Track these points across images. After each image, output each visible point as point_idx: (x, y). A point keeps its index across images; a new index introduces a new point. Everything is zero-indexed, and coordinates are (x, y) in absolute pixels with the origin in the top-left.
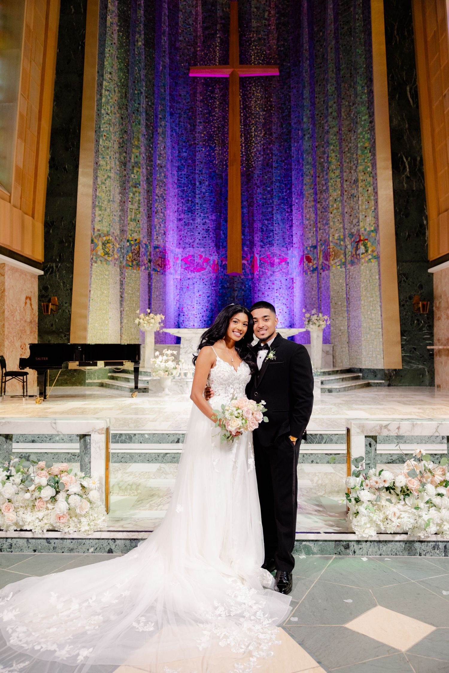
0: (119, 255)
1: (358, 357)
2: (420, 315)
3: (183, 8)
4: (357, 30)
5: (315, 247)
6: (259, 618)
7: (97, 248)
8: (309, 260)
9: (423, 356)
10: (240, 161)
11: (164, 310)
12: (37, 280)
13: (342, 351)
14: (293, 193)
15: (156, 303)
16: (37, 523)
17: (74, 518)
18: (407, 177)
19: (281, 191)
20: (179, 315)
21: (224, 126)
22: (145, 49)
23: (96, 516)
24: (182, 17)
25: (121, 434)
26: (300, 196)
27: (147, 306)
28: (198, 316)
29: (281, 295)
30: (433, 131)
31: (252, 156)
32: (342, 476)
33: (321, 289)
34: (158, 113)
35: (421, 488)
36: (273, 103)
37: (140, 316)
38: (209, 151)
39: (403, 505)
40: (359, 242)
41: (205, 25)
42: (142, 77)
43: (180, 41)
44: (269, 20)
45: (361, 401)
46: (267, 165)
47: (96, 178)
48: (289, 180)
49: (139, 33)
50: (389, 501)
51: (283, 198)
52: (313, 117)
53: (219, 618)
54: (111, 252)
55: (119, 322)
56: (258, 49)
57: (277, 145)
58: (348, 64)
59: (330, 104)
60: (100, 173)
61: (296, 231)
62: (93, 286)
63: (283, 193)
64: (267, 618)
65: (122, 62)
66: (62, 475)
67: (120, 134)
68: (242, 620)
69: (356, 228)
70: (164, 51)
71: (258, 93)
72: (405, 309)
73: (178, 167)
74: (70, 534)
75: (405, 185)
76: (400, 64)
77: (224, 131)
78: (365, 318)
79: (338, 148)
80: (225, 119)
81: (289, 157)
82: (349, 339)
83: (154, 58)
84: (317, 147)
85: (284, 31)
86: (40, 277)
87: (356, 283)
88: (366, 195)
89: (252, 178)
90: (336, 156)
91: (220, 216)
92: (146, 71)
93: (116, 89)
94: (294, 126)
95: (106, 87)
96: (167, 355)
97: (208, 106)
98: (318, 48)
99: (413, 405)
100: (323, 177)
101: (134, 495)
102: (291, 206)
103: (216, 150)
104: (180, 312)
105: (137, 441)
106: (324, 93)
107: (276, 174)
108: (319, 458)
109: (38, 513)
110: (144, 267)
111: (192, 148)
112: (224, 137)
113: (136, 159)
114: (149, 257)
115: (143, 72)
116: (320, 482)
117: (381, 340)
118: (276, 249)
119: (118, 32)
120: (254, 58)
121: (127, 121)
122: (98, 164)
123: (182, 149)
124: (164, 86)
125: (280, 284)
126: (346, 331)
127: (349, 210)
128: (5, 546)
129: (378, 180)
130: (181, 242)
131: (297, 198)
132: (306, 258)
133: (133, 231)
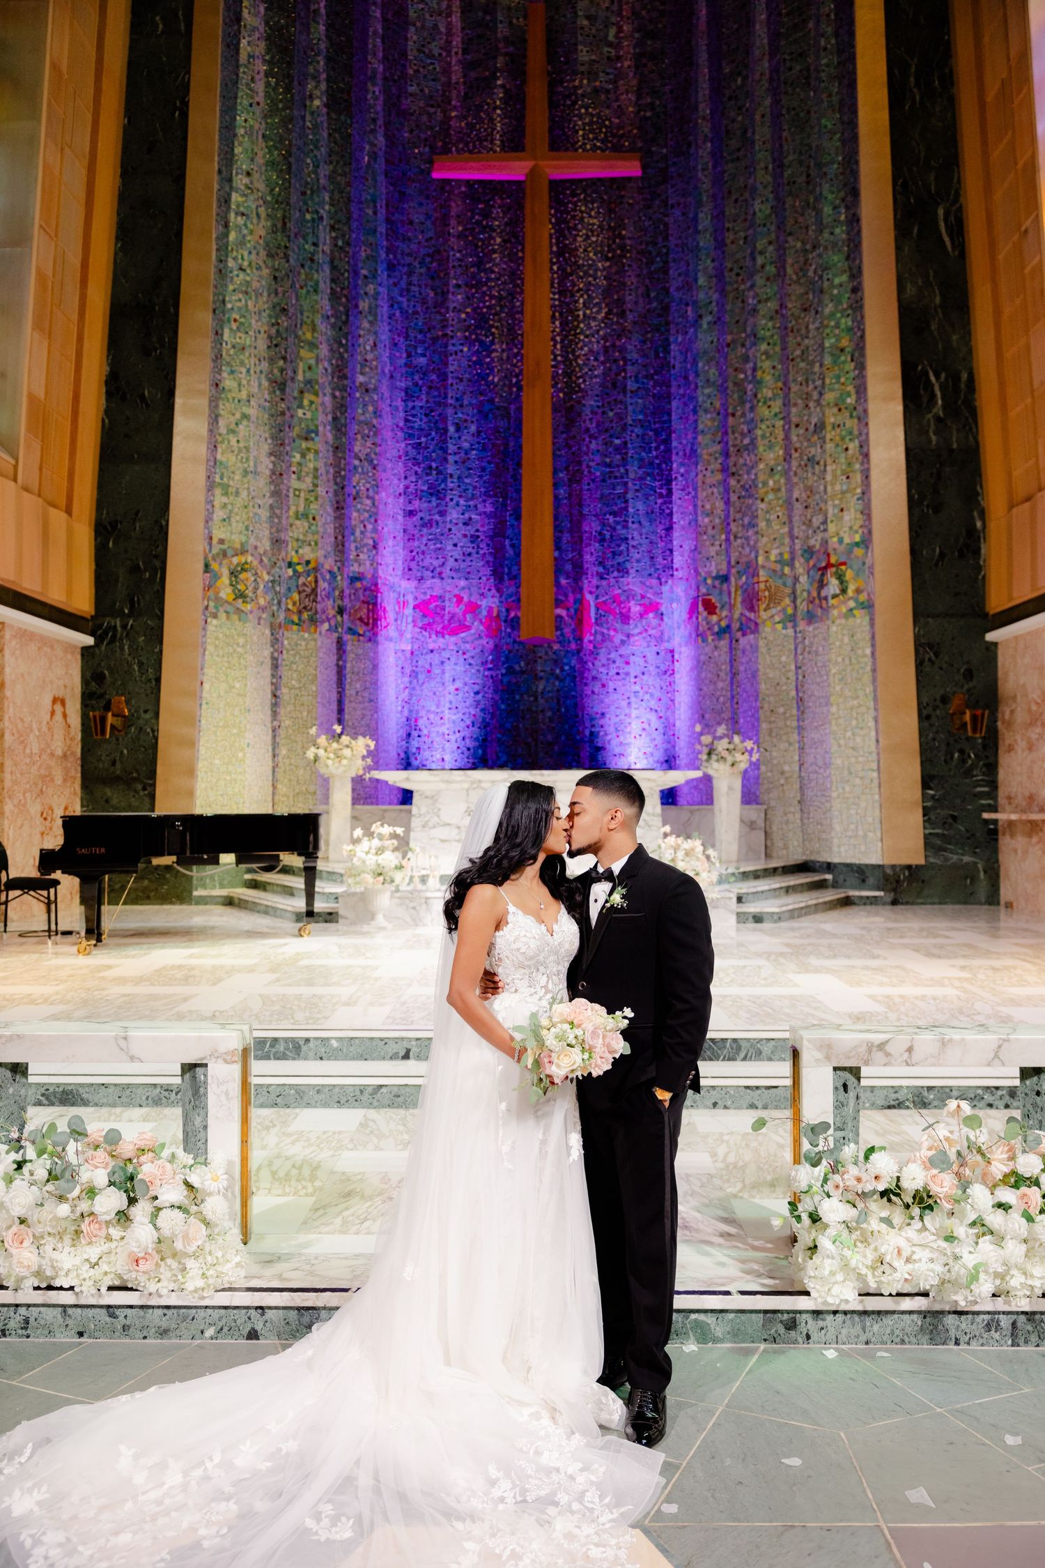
0: (268, 598)
1: (824, 836)
2: (968, 739)
3: (419, 17)
4: (823, 74)
5: (725, 579)
6: (590, 1505)
7: (218, 583)
8: (710, 608)
9: (973, 835)
10: (550, 375)
11: (373, 724)
12: (79, 657)
13: (787, 822)
14: (674, 452)
15: (355, 709)
16: (86, 1272)
17: (169, 1261)
18: (938, 419)
19: (646, 447)
20: (409, 735)
21: (512, 295)
22: (328, 114)
23: (219, 1254)
24: (415, 38)
25: (276, 1040)
26: (690, 458)
27: (334, 716)
28: (453, 738)
29: (646, 688)
30: (998, 313)
31: (578, 365)
32: (781, 1141)
33: (739, 677)
34: (360, 265)
35: (960, 1192)
36: (628, 242)
37: (319, 741)
38: (477, 353)
39: (919, 1231)
40: (825, 568)
41: (469, 57)
42: (322, 181)
43: (411, 95)
44: (617, 46)
45: (830, 946)
46: (613, 386)
47: (214, 418)
48: (665, 422)
49: (315, 78)
50: (887, 1221)
51: (651, 463)
52: (719, 275)
53: (501, 1507)
54: (249, 593)
55: (270, 754)
56: (592, 115)
57: (636, 338)
58: (801, 153)
59: (759, 246)
60: (224, 408)
61: (681, 540)
62: (209, 672)
63: (650, 452)
64: (608, 1506)
65: (276, 148)
66: (143, 1159)
67: (270, 316)
68: (552, 1511)
69: (820, 536)
70: (374, 120)
71: (591, 218)
72: (931, 726)
73: (406, 390)
74: (160, 1296)
75: (934, 438)
76: (923, 154)
77: (514, 307)
78: (840, 746)
79: (778, 349)
80: (515, 276)
81: (664, 366)
82: (802, 794)
83: (350, 135)
84: (728, 345)
85: (653, 72)
86: (85, 651)
87: (820, 664)
88: (843, 460)
89: (579, 415)
90: (774, 367)
91: (504, 505)
92: (331, 167)
93: (262, 210)
94: (677, 295)
95: (238, 206)
96: (381, 837)
97: (477, 246)
98: (732, 114)
99: (949, 958)
100: (743, 415)
101: (307, 1195)
102: (669, 482)
103: (496, 350)
104: (411, 729)
105: (311, 1054)
106: (746, 220)
107: (635, 408)
108: (731, 1096)
109: (87, 1249)
110: (326, 626)
111: (438, 347)
112: (514, 319)
113: (308, 375)
114: (339, 602)
115: (324, 170)
116: (731, 1159)
117: (877, 797)
118: (633, 583)
119: (267, 75)
120: (583, 136)
121: (288, 284)
122: (221, 386)
123: (415, 348)
124: (374, 202)
125: (643, 664)
126: (796, 775)
127: (804, 495)
128: (12, 1324)
129: (871, 424)
130: (413, 565)
131: (682, 464)
132: (703, 605)
133: (301, 543)
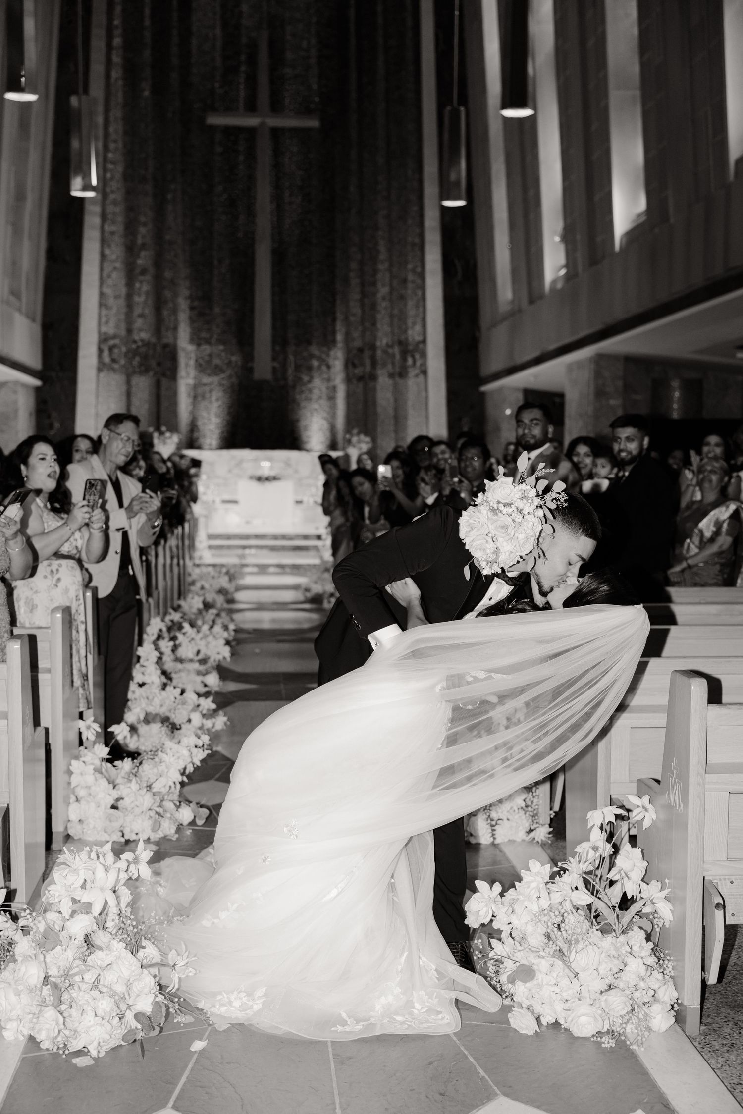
0: (125, 361)
3: (197, 31)
5: (361, 350)
7: (104, 354)
8: (354, 366)
12: (33, 391)
14: (337, 278)
18: (459, 283)
19: (322, 275)
20: (192, 430)
21: (250, 189)
22: (152, 98)
26: (345, 283)
28: (216, 432)
29: (321, 406)
31: (285, 230)
34: (167, 175)
36: (314, 161)
37: (153, 435)
38: (230, 220)
40: (407, 352)
41: (225, 53)
42: (150, 135)
43: (194, 75)
44: (308, 52)
46: (304, 241)
47: (102, 269)
48: (332, 262)
49: (146, 80)
51: (325, 284)
52: (360, 188)
54: (117, 358)
56: (294, 90)
57: (317, 214)
58: (398, 139)
60: (106, 264)
61: (340, 327)
63: (324, 278)
65: (128, 124)
67: (125, 214)
69: (404, 335)
70: (174, 93)
71: (293, 148)
73: (191, 240)
75: (458, 292)
77: (250, 196)
79: (387, 235)
80: (251, 178)
81: (332, 231)
84: (364, 227)
85: (327, 67)
86: (37, 387)
87: (405, 400)
88: (414, 300)
89: (286, 257)
90: (385, 245)
91: (244, 305)
93: (121, 158)
94: (339, 193)
97: (229, 161)
98: (367, 105)
100: (371, 266)
102: (334, 295)
103: (240, 219)
104: (193, 427)
106: (373, 163)
107: (316, 253)
110: (152, 373)
111: (208, 216)
112: (251, 203)
113: (143, 241)
114: (158, 360)
115: (151, 128)
118: (314, 350)
119: (123, 88)
121: (133, 194)
122: (104, 254)
123: (196, 216)
124: (174, 138)
125: (319, 393)
127: (398, 314)
130: (195, 337)
131: (341, 286)
132: (350, 364)
133: (140, 330)
